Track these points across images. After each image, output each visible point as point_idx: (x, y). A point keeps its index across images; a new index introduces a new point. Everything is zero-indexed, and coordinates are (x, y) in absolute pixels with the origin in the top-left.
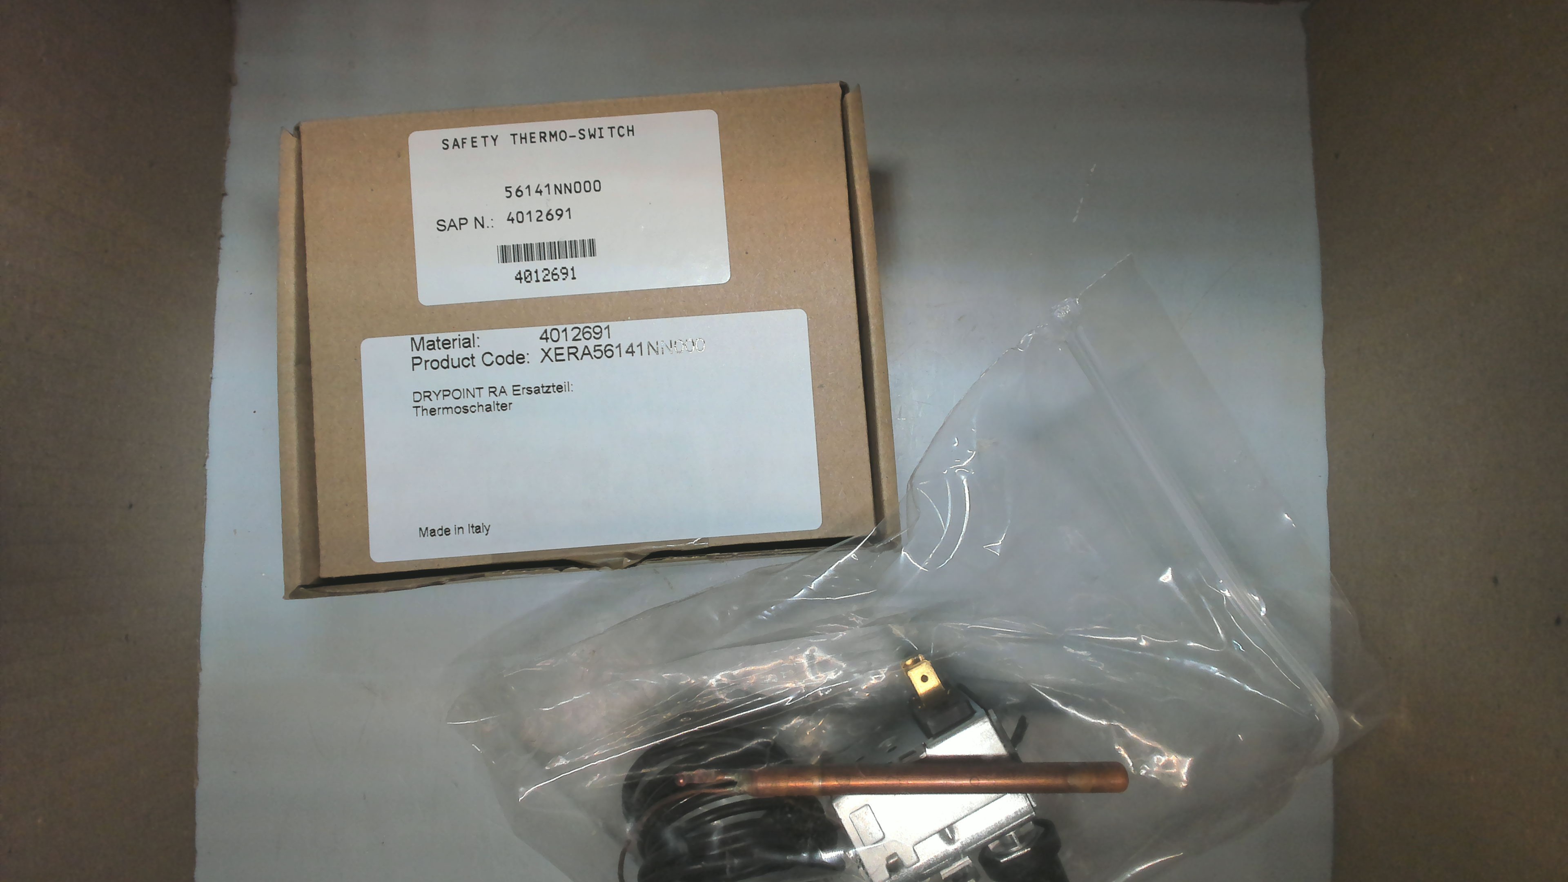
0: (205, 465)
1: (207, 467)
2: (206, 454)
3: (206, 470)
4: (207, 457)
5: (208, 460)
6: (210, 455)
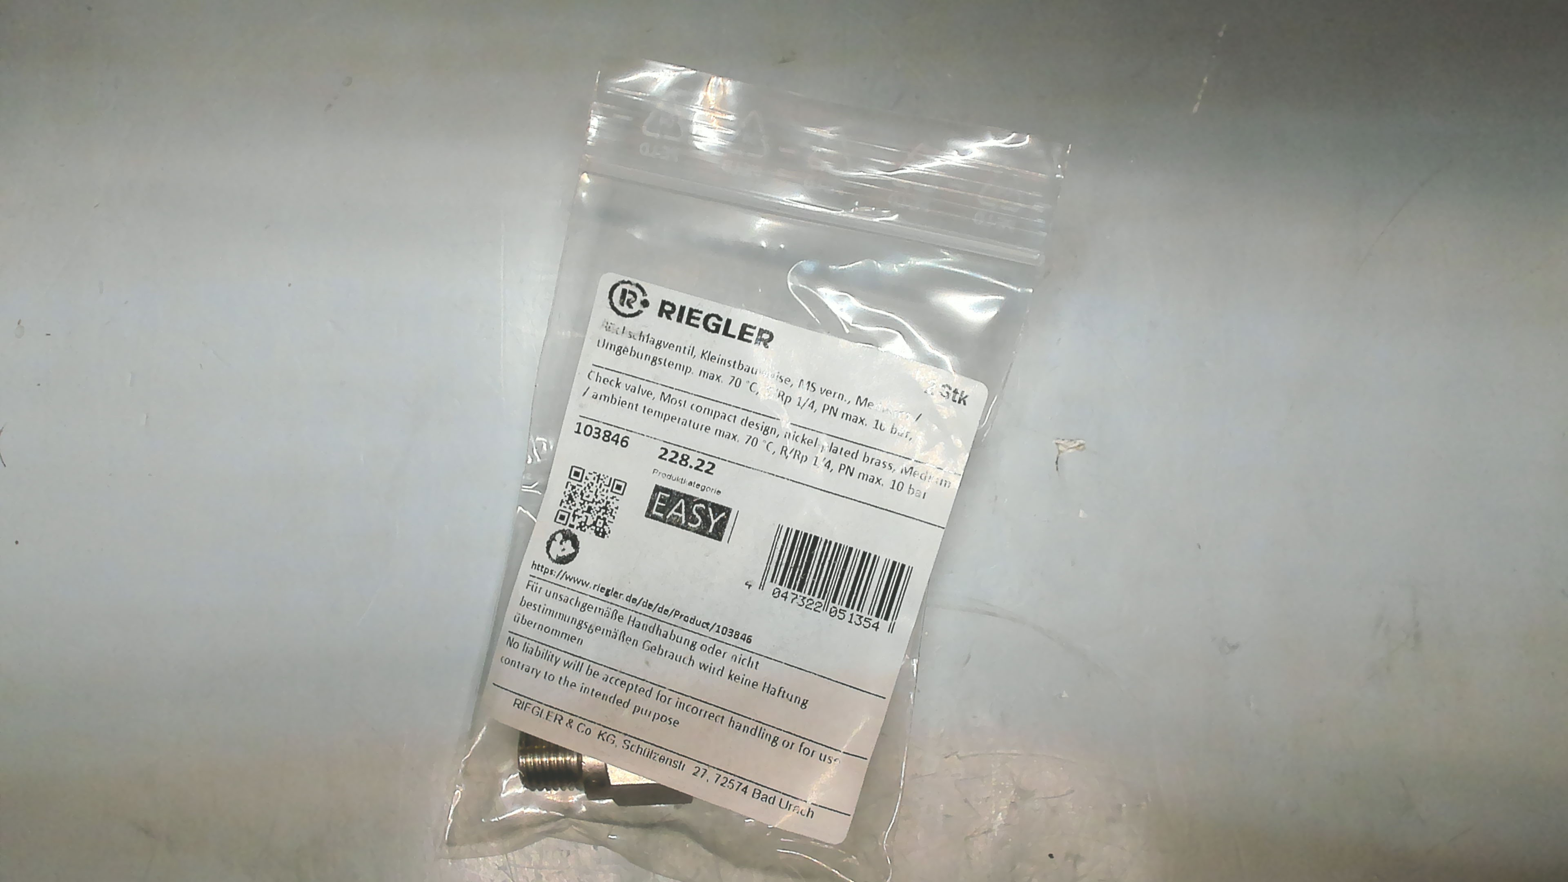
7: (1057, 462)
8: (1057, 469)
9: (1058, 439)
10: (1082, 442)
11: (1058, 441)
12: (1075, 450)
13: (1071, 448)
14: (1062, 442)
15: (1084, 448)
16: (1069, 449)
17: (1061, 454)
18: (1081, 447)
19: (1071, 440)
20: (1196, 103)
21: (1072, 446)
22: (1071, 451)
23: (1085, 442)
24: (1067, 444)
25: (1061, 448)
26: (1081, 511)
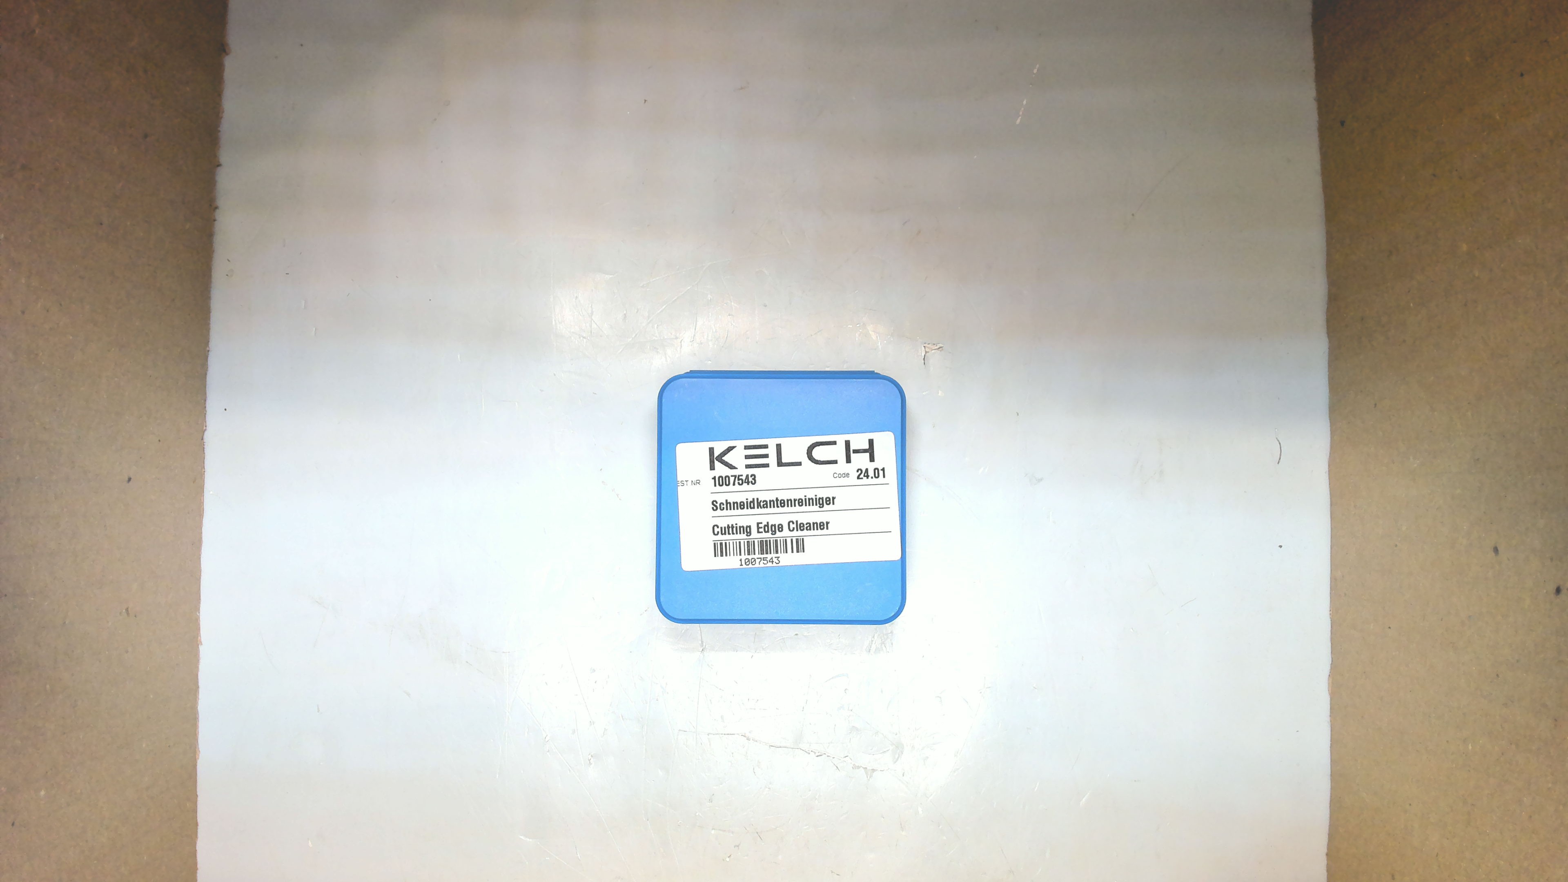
0: (202, 439)
1: (205, 441)
2: (204, 428)
3: (204, 443)
4: (205, 430)
5: (206, 433)
6: (207, 428)
7: (924, 359)
8: (924, 364)
9: (925, 343)
10: (941, 345)
11: (924, 345)
12: (935, 351)
13: (934, 350)
14: (928, 346)
15: (943, 350)
16: (932, 350)
17: (927, 354)
18: (941, 349)
19: (934, 344)
20: (1018, 117)
21: (933, 348)
22: (933, 351)
23: (942, 346)
24: (931, 347)
25: (927, 350)
26: (940, 392)
